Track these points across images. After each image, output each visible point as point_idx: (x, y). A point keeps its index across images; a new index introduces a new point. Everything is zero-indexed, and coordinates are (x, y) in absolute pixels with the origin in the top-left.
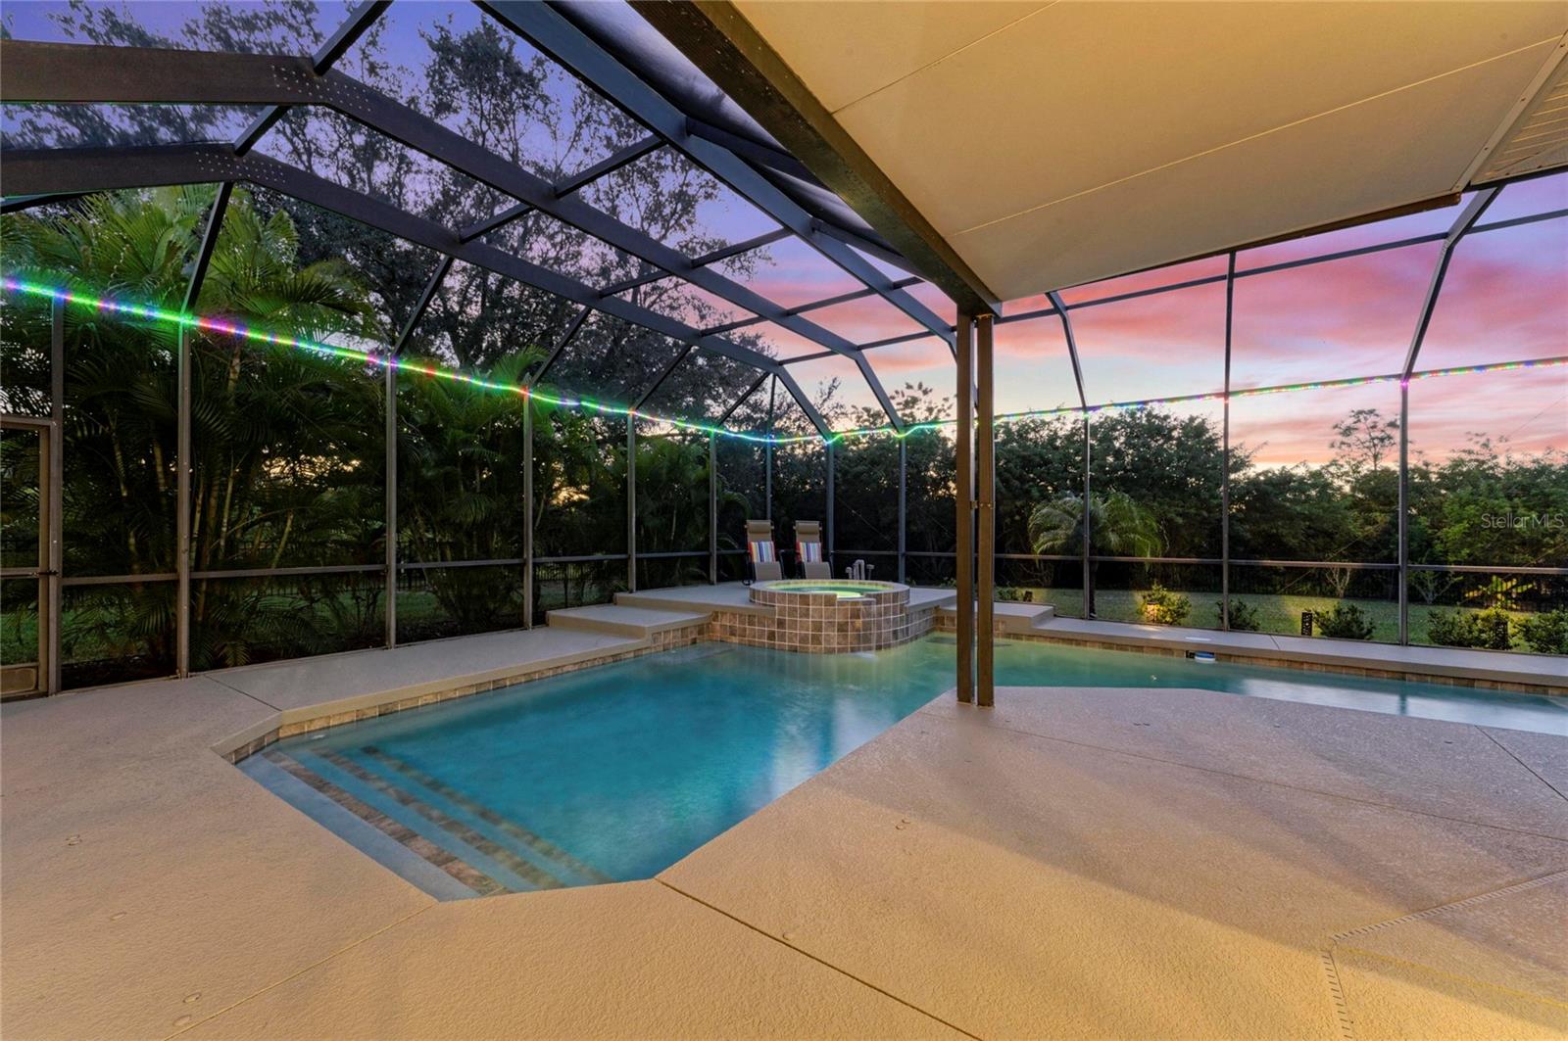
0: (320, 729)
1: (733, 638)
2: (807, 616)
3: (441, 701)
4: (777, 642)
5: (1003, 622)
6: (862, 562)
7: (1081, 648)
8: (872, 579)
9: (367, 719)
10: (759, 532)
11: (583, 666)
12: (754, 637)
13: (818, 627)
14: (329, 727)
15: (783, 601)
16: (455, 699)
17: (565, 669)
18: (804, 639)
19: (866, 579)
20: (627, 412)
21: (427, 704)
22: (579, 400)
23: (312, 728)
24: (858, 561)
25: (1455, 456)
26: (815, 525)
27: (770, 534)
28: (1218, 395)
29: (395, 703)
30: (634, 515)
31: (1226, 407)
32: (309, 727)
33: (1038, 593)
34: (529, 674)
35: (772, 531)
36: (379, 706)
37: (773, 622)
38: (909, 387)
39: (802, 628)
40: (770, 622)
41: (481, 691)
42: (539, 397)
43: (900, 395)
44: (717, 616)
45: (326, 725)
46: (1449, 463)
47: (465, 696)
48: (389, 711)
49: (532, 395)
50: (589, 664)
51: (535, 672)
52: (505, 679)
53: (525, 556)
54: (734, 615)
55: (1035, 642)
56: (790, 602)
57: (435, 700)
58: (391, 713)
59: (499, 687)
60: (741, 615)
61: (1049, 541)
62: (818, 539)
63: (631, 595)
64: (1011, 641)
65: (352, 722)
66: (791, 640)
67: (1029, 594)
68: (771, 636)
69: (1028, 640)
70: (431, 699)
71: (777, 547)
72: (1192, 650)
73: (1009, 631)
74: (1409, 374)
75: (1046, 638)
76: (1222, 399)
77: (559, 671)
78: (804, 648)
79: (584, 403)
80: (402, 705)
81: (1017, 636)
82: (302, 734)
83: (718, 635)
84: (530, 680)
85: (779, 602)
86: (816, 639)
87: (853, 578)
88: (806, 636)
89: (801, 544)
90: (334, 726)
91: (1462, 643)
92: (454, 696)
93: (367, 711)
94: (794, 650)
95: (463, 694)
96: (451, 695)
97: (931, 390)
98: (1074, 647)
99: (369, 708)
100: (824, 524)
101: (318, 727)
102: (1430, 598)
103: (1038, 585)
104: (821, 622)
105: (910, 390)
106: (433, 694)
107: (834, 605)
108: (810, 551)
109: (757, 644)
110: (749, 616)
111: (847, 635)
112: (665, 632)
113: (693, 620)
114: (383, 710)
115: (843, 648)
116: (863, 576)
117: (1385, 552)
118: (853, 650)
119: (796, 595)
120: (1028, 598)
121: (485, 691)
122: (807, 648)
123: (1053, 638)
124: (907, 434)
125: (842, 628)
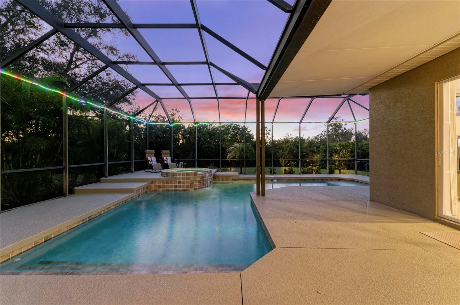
0: (17, 255)
1: (160, 189)
2: (189, 179)
3: (69, 230)
4: (178, 188)
5: (232, 177)
6: (182, 162)
7: (250, 181)
8: (185, 167)
9: (39, 245)
10: (150, 154)
11: (118, 206)
12: (169, 188)
13: (192, 182)
14: (21, 253)
15: (180, 175)
16: (74, 227)
17: (111, 208)
18: (188, 186)
19: (183, 167)
20: (104, 108)
21: (64, 232)
22: (86, 101)
23: (14, 255)
24: (180, 162)
25: (284, 138)
26: (168, 151)
27: (154, 154)
28: (271, 123)
29: (51, 235)
30: (107, 148)
31: (272, 126)
32: (12, 255)
33: (233, 169)
34: (100, 212)
35: (154, 153)
36: (44, 238)
37: (177, 182)
38: (173, 110)
39: (187, 183)
40: (175, 182)
41: (84, 223)
42: (70, 97)
43: (170, 112)
44: (153, 182)
45: (20, 252)
46: (283, 139)
47: (78, 225)
48: (48, 239)
49: (67, 96)
50: (118, 205)
51: (102, 211)
52: (92, 216)
53: (64, 165)
54: (160, 181)
55: (240, 181)
56: (183, 175)
57: (67, 230)
58: (49, 240)
59: (90, 219)
60: (163, 181)
61: (232, 155)
62: (169, 156)
63: (106, 178)
64: (234, 181)
65: (33, 248)
66: (183, 187)
67: (231, 169)
68: (176, 186)
69: (238, 180)
70: (65, 230)
71: (157, 158)
72: (272, 179)
73: (233, 179)
74: (301, 122)
75: (242, 179)
76: (271, 124)
77: (110, 209)
78: (188, 189)
79: (88, 102)
80: (54, 235)
81: (235, 180)
82: (9, 259)
83: (153, 189)
84: (100, 215)
85: (179, 176)
86: (192, 186)
87: (179, 168)
88: (189, 185)
89: (164, 157)
90: (24, 252)
91: (306, 173)
92: (74, 226)
93: (39, 241)
94: (184, 190)
95: (77, 225)
96: (73, 226)
97: (179, 111)
98: (249, 181)
99: (39, 240)
100: (170, 151)
101: (16, 254)
102: (283, 165)
103: (232, 167)
104: (193, 181)
105: (173, 111)
106: (66, 227)
107: (197, 175)
108: (168, 159)
109: (170, 190)
110: (167, 181)
111: (200, 184)
112: (139, 190)
113: (145, 185)
114: (46, 239)
115: (199, 188)
116: (182, 167)
117: (276, 157)
118: (202, 188)
119: (185, 173)
120: (231, 170)
121: (85, 222)
122: (189, 189)
123: (244, 179)
124: (197, 125)
125: (199, 182)
